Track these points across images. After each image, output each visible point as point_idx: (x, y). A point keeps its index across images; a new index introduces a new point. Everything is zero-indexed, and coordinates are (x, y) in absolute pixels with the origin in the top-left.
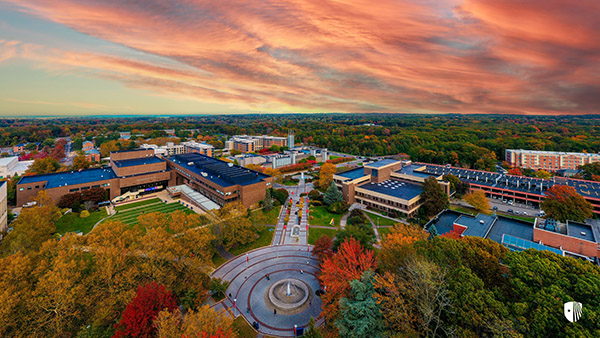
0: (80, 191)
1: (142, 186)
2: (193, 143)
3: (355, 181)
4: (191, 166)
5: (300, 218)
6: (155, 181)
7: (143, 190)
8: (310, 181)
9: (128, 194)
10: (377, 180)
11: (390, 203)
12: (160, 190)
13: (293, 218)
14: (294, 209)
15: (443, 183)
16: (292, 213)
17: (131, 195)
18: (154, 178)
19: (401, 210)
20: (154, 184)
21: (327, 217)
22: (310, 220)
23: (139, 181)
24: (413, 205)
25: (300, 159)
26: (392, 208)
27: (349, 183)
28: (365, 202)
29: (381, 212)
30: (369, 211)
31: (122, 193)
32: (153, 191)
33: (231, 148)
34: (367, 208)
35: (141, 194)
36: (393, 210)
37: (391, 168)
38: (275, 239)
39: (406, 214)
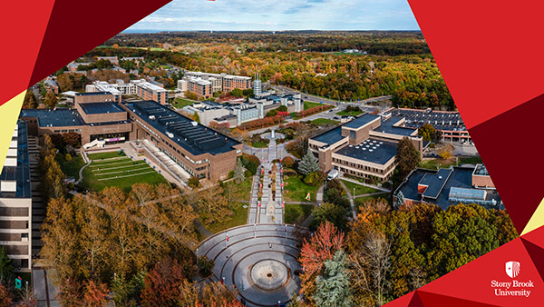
0: (61, 133)
1: (107, 136)
2: (145, 84)
3: (332, 147)
4: (153, 120)
5: (274, 192)
6: (118, 131)
7: (108, 140)
8: (282, 141)
9: (96, 141)
10: (354, 142)
11: (367, 168)
12: (123, 141)
13: (267, 192)
14: (267, 180)
15: (417, 139)
16: (266, 187)
17: (99, 143)
18: (118, 129)
19: (377, 175)
20: (116, 135)
21: (303, 190)
22: (285, 195)
23: (105, 130)
24: (388, 169)
25: (269, 110)
26: (369, 173)
27: (326, 149)
28: (342, 169)
29: (358, 179)
30: (346, 179)
31: (91, 140)
32: (116, 142)
33: (184, 88)
34: (345, 175)
35: (107, 143)
36: (369, 176)
37: (371, 127)
38: (251, 216)
39: (382, 179)
